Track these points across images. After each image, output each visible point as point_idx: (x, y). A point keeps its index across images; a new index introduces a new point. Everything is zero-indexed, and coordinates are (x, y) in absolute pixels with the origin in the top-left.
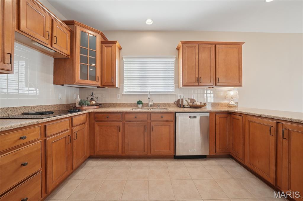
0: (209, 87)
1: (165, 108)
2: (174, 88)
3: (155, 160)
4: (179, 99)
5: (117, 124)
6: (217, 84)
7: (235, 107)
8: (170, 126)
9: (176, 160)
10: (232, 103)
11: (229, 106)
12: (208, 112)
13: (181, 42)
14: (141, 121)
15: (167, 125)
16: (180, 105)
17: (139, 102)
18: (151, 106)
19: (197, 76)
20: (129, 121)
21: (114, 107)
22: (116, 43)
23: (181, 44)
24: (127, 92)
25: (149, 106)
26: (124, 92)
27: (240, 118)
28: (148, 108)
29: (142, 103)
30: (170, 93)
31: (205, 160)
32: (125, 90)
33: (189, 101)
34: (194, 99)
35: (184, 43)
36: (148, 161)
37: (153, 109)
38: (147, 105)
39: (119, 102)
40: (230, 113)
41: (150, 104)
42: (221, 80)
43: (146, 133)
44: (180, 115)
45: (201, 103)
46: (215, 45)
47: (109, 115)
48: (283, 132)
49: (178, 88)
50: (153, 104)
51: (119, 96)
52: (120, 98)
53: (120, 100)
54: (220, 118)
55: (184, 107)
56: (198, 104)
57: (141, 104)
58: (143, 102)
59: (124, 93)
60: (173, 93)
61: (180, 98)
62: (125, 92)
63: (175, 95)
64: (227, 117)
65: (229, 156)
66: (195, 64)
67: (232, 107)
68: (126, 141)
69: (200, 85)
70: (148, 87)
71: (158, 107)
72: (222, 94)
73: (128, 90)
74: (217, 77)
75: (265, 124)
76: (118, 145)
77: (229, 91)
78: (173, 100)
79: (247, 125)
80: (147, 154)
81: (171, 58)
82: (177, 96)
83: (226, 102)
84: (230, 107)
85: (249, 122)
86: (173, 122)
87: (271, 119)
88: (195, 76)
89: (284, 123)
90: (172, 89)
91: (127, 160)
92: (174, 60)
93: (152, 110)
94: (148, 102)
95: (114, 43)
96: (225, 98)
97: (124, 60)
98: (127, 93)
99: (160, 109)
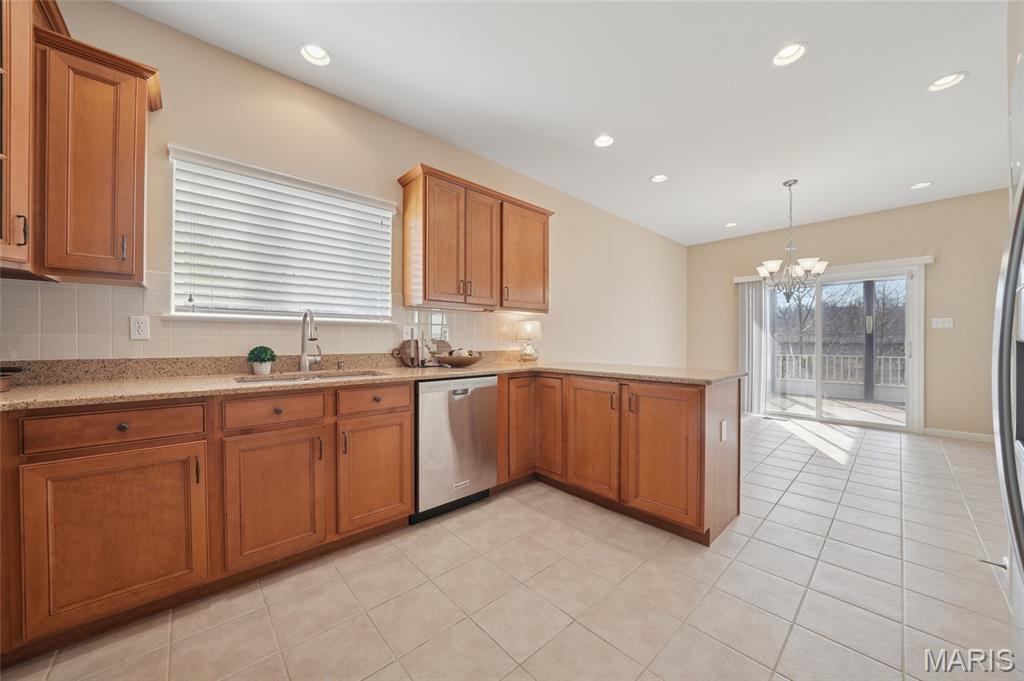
0: (485, 310)
1: (365, 370)
2: (389, 305)
3: (350, 550)
4: (409, 341)
5: (179, 451)
6: (505, 303)
7: (532, 360)
8: (401, 425)
9: (418, 528)
10: (529, 350)
11: (524, 358)
12: (494, 375)
13: (423, 166)
14: (299, 424)
15: (392, 425)
16: (412, 359)
17: (260, 355)
18: (314, 365)
19: (462, 277)
20: (246, 431)
21: (110, 378)
22: (145, 78)
23: (419, 171)
24: (193, 309)
25: (303, 365)
26: (173, 309)
27: (556, 383)
28: (301, 373)
29: (273, 358)
30: (378, 321)
31: (488, 502)
32: (175, 302)
33: (434, 348)
34: (447, 340)
35: (429, 173)
36: (328, 562)
37: (320, 376)
38: (296, 363)
39: (139, 353)
40: (535, 375)
41: (307, 360)
42: (513, 294)
43: (320, 467)
44: (430, 387)
45: (470, 353)
46: (502, 204)
47: (134, 414)
48: (630, 399)
49: (404, 305)
50: (319, 359)
51: (145, 327)
52: (149, 337)
53: (145, 341)
54: (517, 387)
55: (423, 365)
56: (465, 354)
57: (269, 360)
58: (276, 353)
59: (173, 313)
60: (388, 322)
61: (412, 337)
62: (178, 309)
63: (394, 326)
64: (529, 385)
65: (535, 476)
66: (458, 243)
67: (529, 360)
68: (232, 514)
69: (468, 301)
70: (289, 293)
71: (339, 367)
72: (504, 329)
73: (197, 301)
74: (505, 285)
75: (603, 390)
76: (189, 545)
77: (523, 323)
78: (386, 345)
79: (571, 398)
80: (325, 539)
81: (384, 206)
82: (400, 333)
83: (516, 348)
84: (525, 360)
85: (576, 389)
86: (409, 413)
87: (612, 378)
88: (458, 277)
89: (631, 384)
90: (383, 307)
91: (233, 593)
92: (390, 215)
93: (318, 381)
94: (300, 353)
95: (138, 71)
96: (516, 339)
97: (175, 164)
98: (191, 314)
99: (348, 375)
